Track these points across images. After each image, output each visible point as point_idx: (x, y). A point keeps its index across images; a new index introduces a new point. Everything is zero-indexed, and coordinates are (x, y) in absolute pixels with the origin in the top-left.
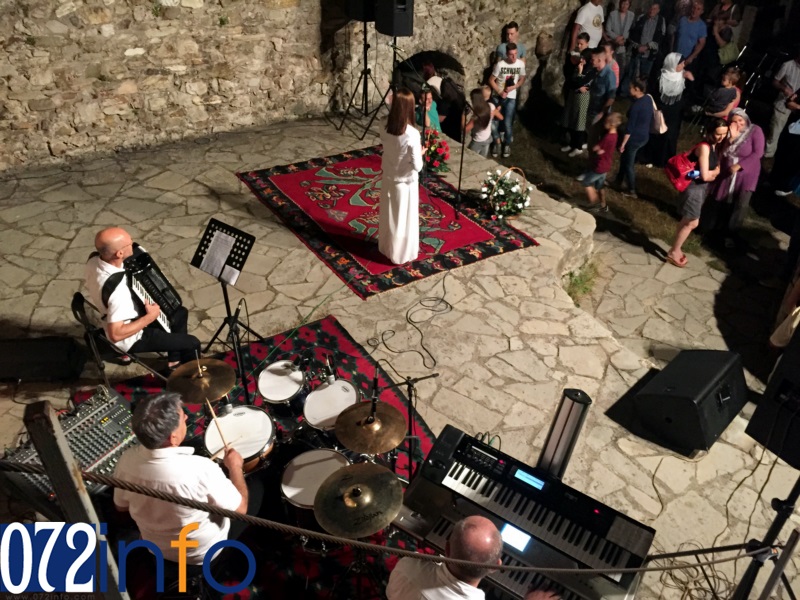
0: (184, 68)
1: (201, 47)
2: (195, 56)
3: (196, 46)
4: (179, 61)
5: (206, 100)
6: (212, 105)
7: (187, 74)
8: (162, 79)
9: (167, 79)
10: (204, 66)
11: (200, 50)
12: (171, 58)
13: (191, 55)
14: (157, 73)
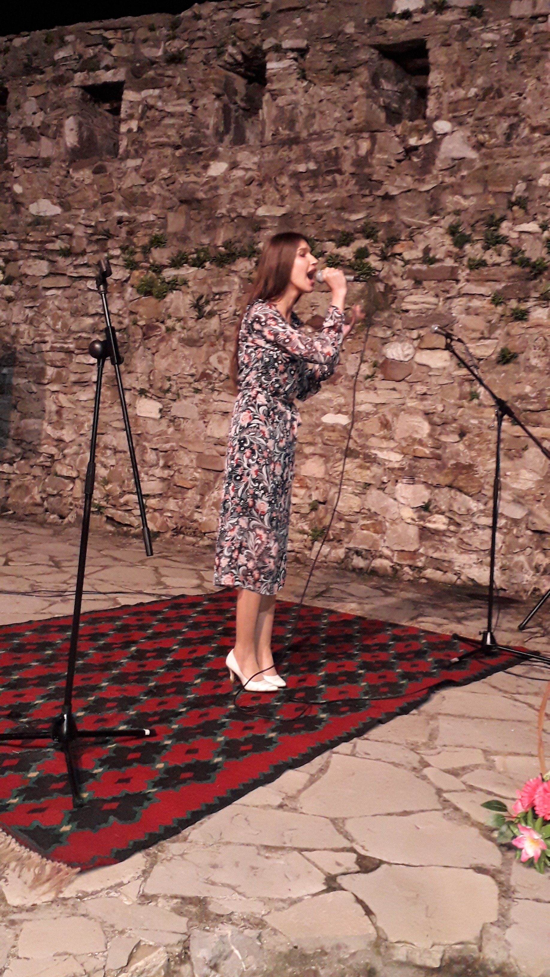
0: (399, 457)
1: (433, 430)
2: (420, 442)
3: (425, 428)
4: (392, 444)
5: (421, 518)
6: (429, 529)
7: (402, 469)
8: (361, 467)
9: (368, 468)
10: (432, 463)
11: (430, 435)
12: (384, 438)
13: (414, 440)
14: (357, 457)
